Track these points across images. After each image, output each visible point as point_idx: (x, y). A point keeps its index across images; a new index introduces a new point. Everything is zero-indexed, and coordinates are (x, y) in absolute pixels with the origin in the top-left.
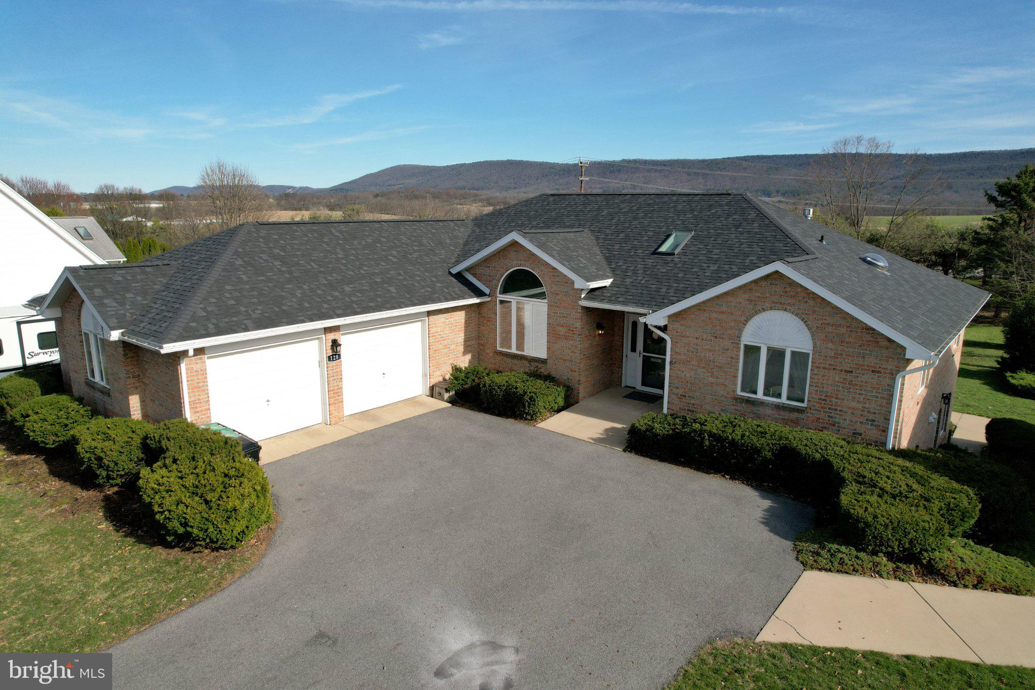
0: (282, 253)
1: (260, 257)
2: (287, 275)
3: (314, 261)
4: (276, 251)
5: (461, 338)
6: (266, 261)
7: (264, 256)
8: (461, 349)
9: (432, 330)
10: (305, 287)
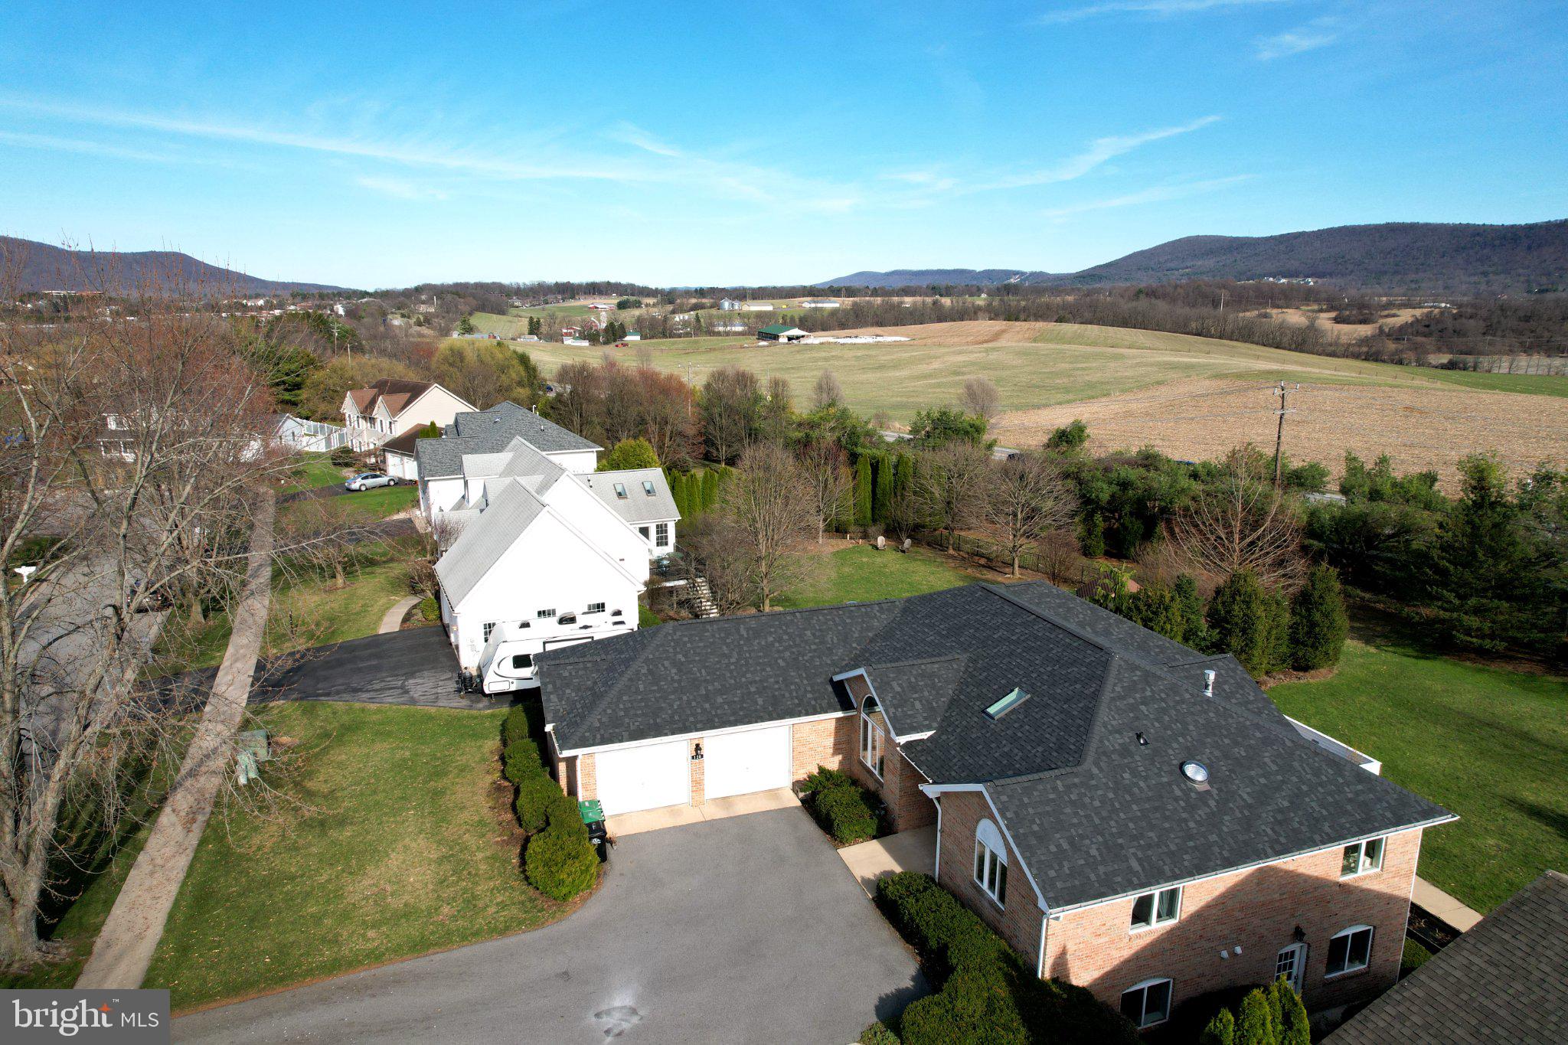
0: (683, 659)
1: (663, 665)
2: (676, 685)
3: (706, 667)
4: (680, 656)
5: (830, 741)
6: (666, 668)
7: (666, 663)
8: (831, 751)
9: (796, 736)
10: (685, 698)
